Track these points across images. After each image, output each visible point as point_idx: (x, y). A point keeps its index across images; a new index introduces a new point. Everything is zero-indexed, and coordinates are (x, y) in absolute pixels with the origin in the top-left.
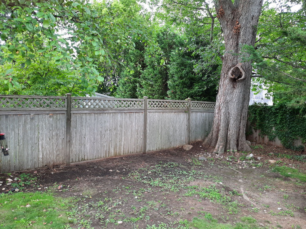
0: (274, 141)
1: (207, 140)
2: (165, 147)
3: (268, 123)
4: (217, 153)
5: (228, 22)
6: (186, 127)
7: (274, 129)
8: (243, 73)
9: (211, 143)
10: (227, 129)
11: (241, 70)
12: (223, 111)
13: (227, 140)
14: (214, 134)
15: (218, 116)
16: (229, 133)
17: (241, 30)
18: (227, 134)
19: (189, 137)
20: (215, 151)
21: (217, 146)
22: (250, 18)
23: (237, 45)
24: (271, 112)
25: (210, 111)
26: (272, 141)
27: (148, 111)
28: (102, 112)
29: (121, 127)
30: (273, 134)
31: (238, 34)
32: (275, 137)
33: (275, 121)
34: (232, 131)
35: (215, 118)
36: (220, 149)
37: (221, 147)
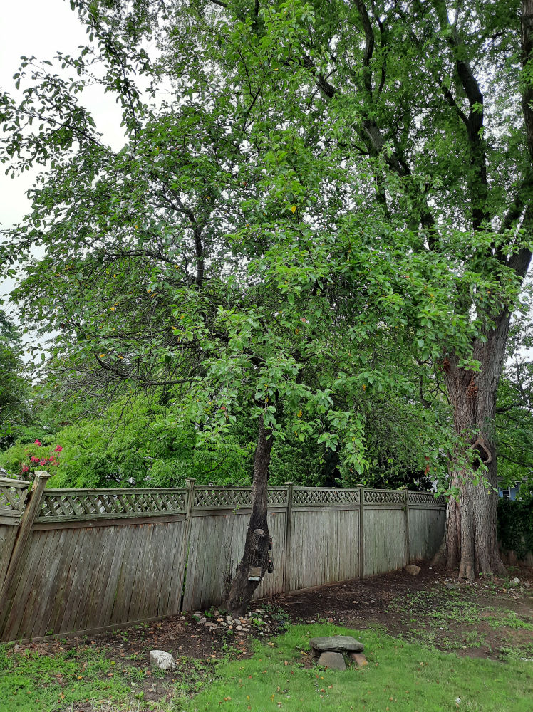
0: (526, 559)
1: (437, 557)
2: (383, 570)
3: (513, 530)
4: (467, 579)
5: (456, 379)
6: (402, 534)
7: (523, 540)
8: (489, 454)
9: (446, 562)
10: (473, 540)
11: (485, 448)
12: (464, 509)
13: (475, 557)
14: (451, 547)
15: (456, 518)
16: (477, 546)
17: (478, 393)
18: (474, 547)
19: (408, 552)
20: (461, 575)
21: (462, 566)
22: (490, 380)
23: (474, 412)
24: (516, 510)
25: (428, 508)
26: (523, 560)
27: (364, 507)
28: (318, 509)
29: (337, 533)
30: (523, 547)
31: (475, 399)
32: (527, 552)
33: (524, 525)
34: (481, 542)
35: (450, 521)
36: (468, 572)
37: (469, 568)
